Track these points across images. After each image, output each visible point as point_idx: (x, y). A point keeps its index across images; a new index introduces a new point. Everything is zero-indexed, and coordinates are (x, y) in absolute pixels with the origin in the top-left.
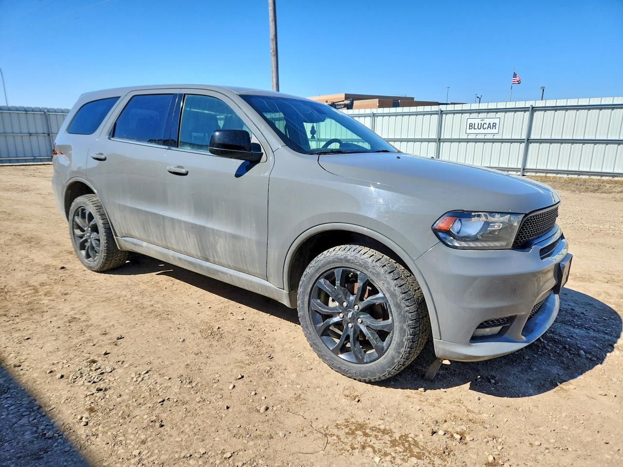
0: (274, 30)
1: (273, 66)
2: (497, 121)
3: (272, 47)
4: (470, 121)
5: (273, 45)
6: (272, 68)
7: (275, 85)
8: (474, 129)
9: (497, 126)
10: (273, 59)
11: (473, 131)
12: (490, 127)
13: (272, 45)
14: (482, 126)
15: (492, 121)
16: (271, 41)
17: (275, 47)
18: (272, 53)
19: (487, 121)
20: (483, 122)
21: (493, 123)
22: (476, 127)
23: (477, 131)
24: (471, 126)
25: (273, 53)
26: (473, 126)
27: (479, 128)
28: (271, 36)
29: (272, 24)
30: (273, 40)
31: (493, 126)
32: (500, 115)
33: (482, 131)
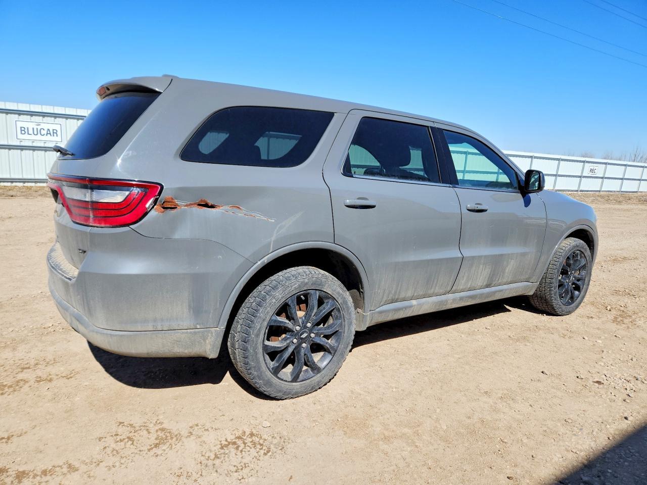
2: (57, 127)
4: (20, 124)
8: (28, 134)
9: (59, 133)
11: (26, 136)
12: (50, 134)
14: (39, 132)
15: (51, 127)
19: (46, 127)
20: (39, 128)
21: (53, 130)
22: (31, 132)
23: (33, 137)
24: (23, 130)
26: (26, 130)
27: (36, 133)
31: (54, 133)
32: (58, 120)
33: (39, 137)
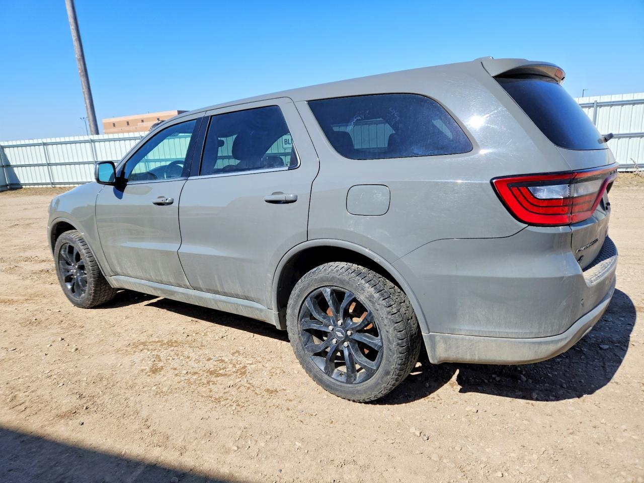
0: (79, 50)
1: (84, 87)
3: (80, 67)
5: (81, 65)
6: (83, 89)
7: (89, 106)
10: (83, 79)
13: (79, 65)
16: (77, 62)
17: (83, 67)
18: (80, 73)
25: (82, 74)
28: (76, 56)
29: (76, 44)
30: (79, 60)
